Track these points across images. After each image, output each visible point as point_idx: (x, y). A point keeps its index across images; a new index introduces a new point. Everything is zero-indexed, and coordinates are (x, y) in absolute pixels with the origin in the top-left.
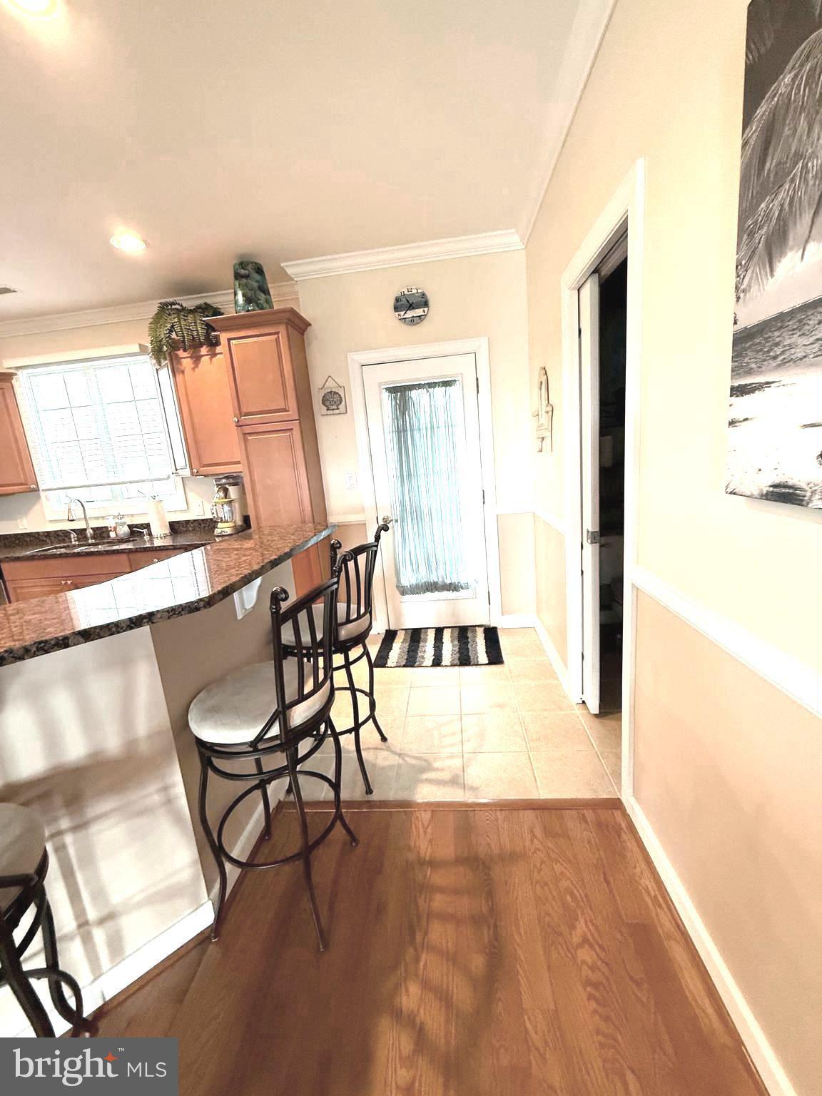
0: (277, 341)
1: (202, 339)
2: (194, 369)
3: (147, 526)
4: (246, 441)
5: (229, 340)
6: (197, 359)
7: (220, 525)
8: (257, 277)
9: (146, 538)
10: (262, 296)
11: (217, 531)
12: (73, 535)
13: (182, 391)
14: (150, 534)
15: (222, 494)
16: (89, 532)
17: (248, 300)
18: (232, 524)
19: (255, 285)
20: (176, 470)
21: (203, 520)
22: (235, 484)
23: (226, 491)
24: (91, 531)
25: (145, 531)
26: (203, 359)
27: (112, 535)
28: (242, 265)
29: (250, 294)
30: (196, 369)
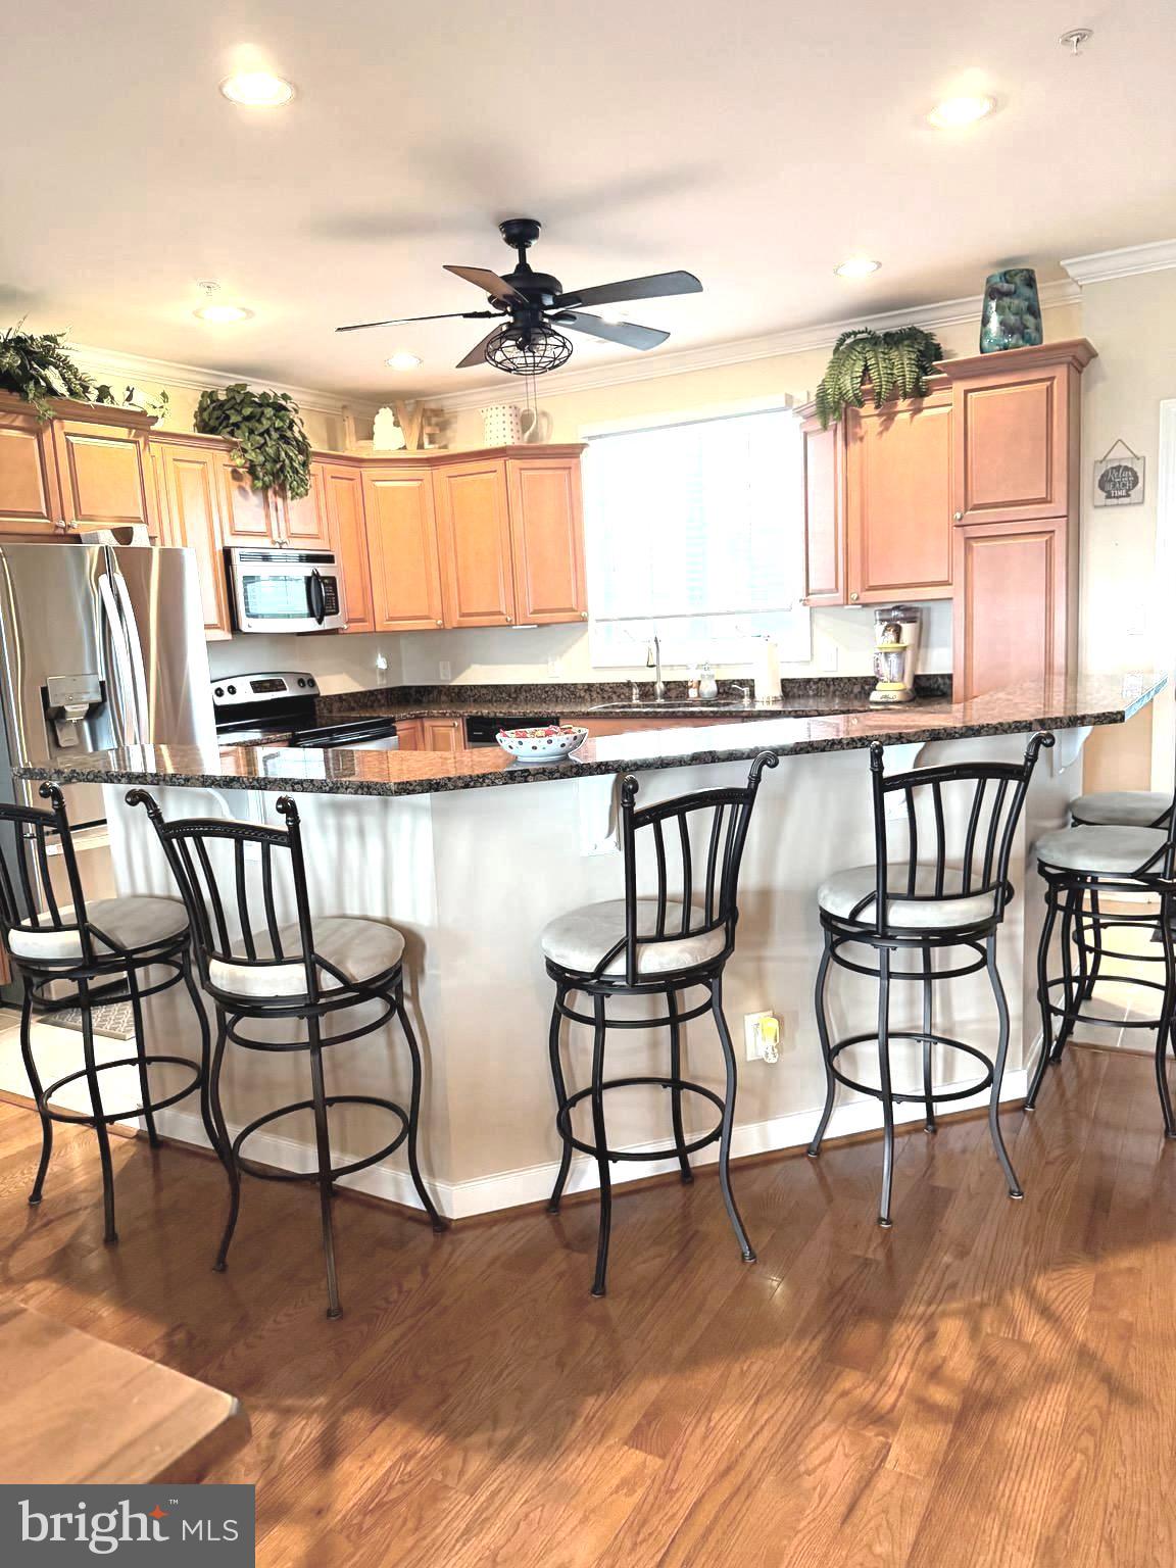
0: (1049, 390)
1: (909, 387)
2: (881, 433)
3: (749, 683)
4: (968, 550)
5: (966, 392)
6: (889, 417)
7: (879, 686)
8: (1026, 292)
9: (746, 701)
10: (1030, 320)
11: (875, 696)
12: (635, 691)
13: (854, 468)
14: (752, 695)
15: (891, 636)
16: (660, 688)
17: (1007, 329)
18: (900, 686)
19: (1024, 305)
20: (808, 594)
21: (834, 679)
22: (911, 620)
23: (898, 631)
24: (662, 686)
25: (746, 690)
26: (900, 416)
27: (693, 693)
28: (1007, 276)
29: (1012, 319)
30: (885, 434)
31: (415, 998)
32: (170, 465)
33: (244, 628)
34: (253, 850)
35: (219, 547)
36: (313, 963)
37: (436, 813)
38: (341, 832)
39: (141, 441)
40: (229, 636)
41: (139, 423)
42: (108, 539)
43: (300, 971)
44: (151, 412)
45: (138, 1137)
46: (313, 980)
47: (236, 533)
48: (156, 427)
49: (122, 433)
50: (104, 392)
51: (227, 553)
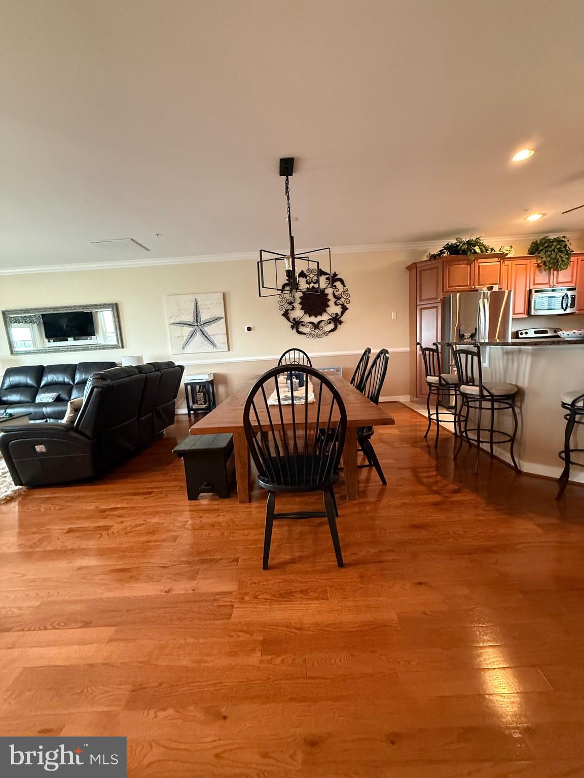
31: (520, 408)
32: (514, 267)
33: (532, 314)
34: (469, 356)
35: (528, 289)
36: (482, 387)
37: (534, 354)
38: (508, 360)
39: (502, 261)
40: (527, 317)
41: (502, 257)
42: (485, 290)
43: (478, 388)
44: (506, 252)
45: (454, 434)
46: (481, 391)
47: (534, 284)
48: (507, 257)
49: (496, 260)
50: (492, 249)
51: (530, 291)
